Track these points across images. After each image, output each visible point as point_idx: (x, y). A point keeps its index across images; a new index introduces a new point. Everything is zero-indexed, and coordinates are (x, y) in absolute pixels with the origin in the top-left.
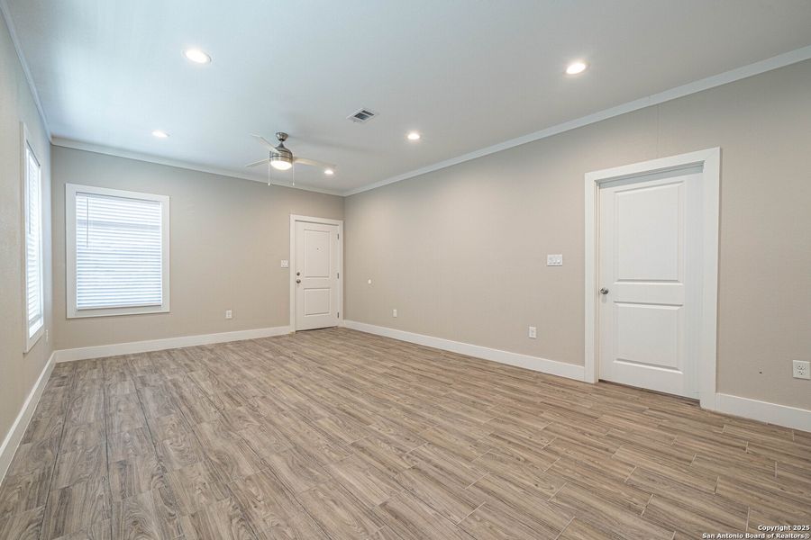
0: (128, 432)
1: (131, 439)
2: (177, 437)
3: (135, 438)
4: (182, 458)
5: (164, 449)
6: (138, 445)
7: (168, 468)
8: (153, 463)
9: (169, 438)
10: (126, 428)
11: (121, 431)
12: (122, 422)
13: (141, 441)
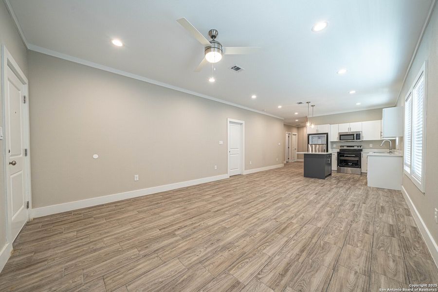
0: (358, 247)
1: (358, 241)
2: (336, 229)
3: (355, 240)
4: (342, 221)
5: (346, 227)
6: (356, 236)
7: (349, 222)
8: (354, 225)
9: (340, 230)
10: (358, 250)
11: (362, 250)
12: (358, 258)
13: (353, 237)
